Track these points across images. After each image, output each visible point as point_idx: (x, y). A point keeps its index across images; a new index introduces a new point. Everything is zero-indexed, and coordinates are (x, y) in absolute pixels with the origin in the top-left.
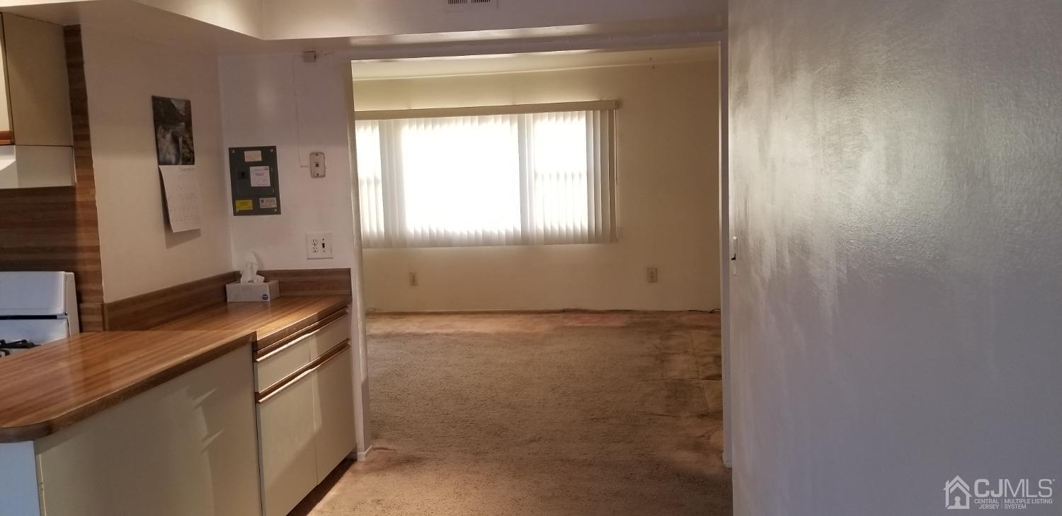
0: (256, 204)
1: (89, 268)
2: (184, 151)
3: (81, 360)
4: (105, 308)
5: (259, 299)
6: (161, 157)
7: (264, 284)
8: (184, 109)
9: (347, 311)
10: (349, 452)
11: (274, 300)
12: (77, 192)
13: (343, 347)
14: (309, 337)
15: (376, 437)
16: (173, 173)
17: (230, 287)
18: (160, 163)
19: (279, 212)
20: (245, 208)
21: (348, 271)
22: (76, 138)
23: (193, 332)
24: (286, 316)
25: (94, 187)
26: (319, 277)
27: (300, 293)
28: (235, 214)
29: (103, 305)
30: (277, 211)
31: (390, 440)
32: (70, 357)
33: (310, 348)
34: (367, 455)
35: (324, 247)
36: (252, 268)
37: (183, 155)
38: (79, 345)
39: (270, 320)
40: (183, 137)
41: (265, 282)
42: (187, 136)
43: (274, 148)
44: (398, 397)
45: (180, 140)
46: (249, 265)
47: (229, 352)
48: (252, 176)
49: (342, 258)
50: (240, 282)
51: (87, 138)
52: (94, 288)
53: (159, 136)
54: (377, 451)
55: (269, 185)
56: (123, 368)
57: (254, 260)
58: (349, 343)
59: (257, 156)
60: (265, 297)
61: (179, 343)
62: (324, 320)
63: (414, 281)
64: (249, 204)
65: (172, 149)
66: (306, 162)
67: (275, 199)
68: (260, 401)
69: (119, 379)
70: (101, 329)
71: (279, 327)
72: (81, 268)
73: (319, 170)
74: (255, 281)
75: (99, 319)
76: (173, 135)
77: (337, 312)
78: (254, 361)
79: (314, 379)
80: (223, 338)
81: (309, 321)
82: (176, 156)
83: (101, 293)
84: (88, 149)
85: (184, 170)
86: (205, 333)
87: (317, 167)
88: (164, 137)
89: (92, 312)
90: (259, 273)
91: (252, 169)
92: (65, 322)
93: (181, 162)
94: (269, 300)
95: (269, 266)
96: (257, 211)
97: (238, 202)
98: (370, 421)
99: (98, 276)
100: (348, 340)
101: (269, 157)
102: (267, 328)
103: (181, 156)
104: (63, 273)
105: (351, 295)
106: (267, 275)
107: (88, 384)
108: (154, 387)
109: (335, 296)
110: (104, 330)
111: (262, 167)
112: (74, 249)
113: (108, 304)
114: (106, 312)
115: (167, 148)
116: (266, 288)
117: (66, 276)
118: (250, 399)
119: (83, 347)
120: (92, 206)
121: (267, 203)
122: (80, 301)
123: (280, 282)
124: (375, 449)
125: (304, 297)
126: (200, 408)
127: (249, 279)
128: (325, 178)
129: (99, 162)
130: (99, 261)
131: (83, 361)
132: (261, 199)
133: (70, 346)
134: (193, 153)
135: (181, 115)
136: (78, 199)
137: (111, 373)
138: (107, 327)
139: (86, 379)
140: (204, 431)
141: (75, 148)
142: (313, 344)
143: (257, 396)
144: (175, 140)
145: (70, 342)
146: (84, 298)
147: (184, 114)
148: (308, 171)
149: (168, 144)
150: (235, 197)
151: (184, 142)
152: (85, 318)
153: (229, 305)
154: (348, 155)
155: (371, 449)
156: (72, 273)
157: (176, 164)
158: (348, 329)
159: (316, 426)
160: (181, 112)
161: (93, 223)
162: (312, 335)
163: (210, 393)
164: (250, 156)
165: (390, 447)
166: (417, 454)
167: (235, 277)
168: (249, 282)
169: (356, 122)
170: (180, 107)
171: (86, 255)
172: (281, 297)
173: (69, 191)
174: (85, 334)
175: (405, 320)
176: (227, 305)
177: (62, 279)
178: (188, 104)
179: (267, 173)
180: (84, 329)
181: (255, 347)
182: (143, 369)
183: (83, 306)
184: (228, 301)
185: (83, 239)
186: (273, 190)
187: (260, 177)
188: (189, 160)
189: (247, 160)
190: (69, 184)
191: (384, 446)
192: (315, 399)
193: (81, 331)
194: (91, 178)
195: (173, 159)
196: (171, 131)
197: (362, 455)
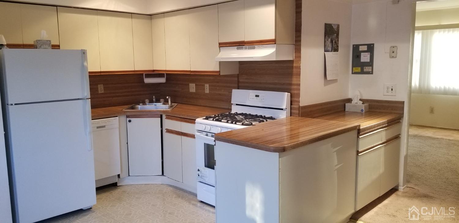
0: (362, 69)
1: (296, 92)
2: (335, 46)
3: (290, 127)
4: (300, 108)
5: (359, 111)
6: (326, 49)
7: (362, 105)
8: (336, 28)
9: (401, 121)
10: (396, 185)
11: (367, 112)
12: (294, 62)
13: (397, 137)
14: (383, 130)
15: (408, 182)
16: (330, 55)
17: (347, 105)
18: (325, 51)
19: (372, 73)
20: (357, 71)
21: (403, 103)
22: (296, 41)
23: (333, 121)
24: (372, 120)
25: (301, 61)
26: (388, 104)
27: (378, 110)
28: (352, 73)
29: (299, 107)
30: (371, 73)
31: (416, 185)
32: (286, 125)
33: (382, 135)
34: (403, 189)
35: (392, 90)
36: (357, 97)
37: (334, 47)
38: (290, 121)
39: (366, 120)
40: (335, 40)
41: (363, 104)
42: (337, 40)
43: (373, 44)
44: (421, 166)
45: (334, 41)
46: (356, 96)
47: (348, 132)
48: (362, 57)
49: (400, 96)
50: (351, 103)
51: (300, 41)
52: (297, 100)
53: (326, 40)
54: (408, 188)
55: (369, 61)
56: (308, 132)
57: (359, 94)
58: (400, 136)
59: (365, 48)
60: (362, 110)
61: (328, 125)
62: (390, 124)
63: (432, 111)
64: (359, 69)
65: (330, 45)
66: (388, 51)
67: (371, 67)
68: (359, 155)
69: (307, 135)
70: (298, 116)
71: (370, 124)
72: (293, 92)
73: (393, 55)
74: (358, 103)
75: (298, 112)
76: (331, 39)
77: (396, 121)
78: (358, 137)
79: (383, 149)
80: (346, 126)
81: (383, 124)
82: (331, 48)
83: (299, 102)
84: (300, 45)
85: (334, 54)
86: (338, 122)
87: (393, 54)
88: (328, 40)
89: (295, 109)
90: (360, 100)
91: (362, 54)
92: (286, 111)
93: (333, 51)
94: (364, 112)
95: (365, 97)
96: (362, 72)
97: (354, 68)
98: (406, 174)
99: (298, 95)
100: (400, 134)
101: (370, 48)
102: (365, 124)
103: (333, 48)
104: (287, 93)
105: (403, 114)
106: (364, 101)
107: (292, 137)
108: (320, 141)
109: (395, 113)
110: (299, 116)
111: (367, 53)
112: (291, 84)
113: (301, 106)
114: (300, 109)
115: (328, 45)
116: (362, 107)
117: (287, 94)
118: (355, 153)
119: (291, 122)
120: (299, 68)
121: (367, 69)
122: (291, 104)
123: (369, 105)
124: (407, 187)
125: (380, 112)
126: (335, 153)
127: (356, 102)
128: (396, 58)
129: (303, 50)
130: (299, 90)
131: (291, 128)
132: (364, 67)
133: (287, 121)
134: (338, 47)
135: (335, 31)
136: (295, 65)
137: (300, 134)
138: (300, 115)
139: (291, 135)
140: (336, 162)
141: (295, 45)
142: (384, 134)
143: (358, 152)
144: (332, 41)
145: (287, 119)
146: (293, 103)
147: (336, 30)
148: (388, 55)
149: (329, 43)
150: (353, 66)
151: (335, 42)
152: (293, 111)
153: (346, 112)
154: (410, 47)
155: (405, 187)
156: (290, 93)
157: (331, 51)
158: (400, 130)
159: (382, 170)
160: (335, 29)
161: (299, 74)
162: (384, 130)
163: (339, 147)
164: (362, 48)
165: (415, 188)
166: (431, 194)
167: (349, 100)
168: (356, 103)
169: (415, 31)
170: (335, 27)
171: (295, 87)
172: (369, 111)
173: (291, 62)
174: (292, 117)
175: (424, 129)
176: (345, 112)
177: (286, 95)
178: (338, 26)
179: (369, 56)
180: (292, 115)
181: (359, 131)
182: (315, 133)
183: (292, 106)
184: (346, 110)
185: (294, 81)
186: (371, 63)
187: (365, 58)
188: (336, 50)
189: (360, 50)
190: (292, 59)
191: (412, 187)
192: (382, 159)
193: (291, 116)
194: (300, 57)
195: (330, 50)
196: (331, 38)
197: (401, 188)
